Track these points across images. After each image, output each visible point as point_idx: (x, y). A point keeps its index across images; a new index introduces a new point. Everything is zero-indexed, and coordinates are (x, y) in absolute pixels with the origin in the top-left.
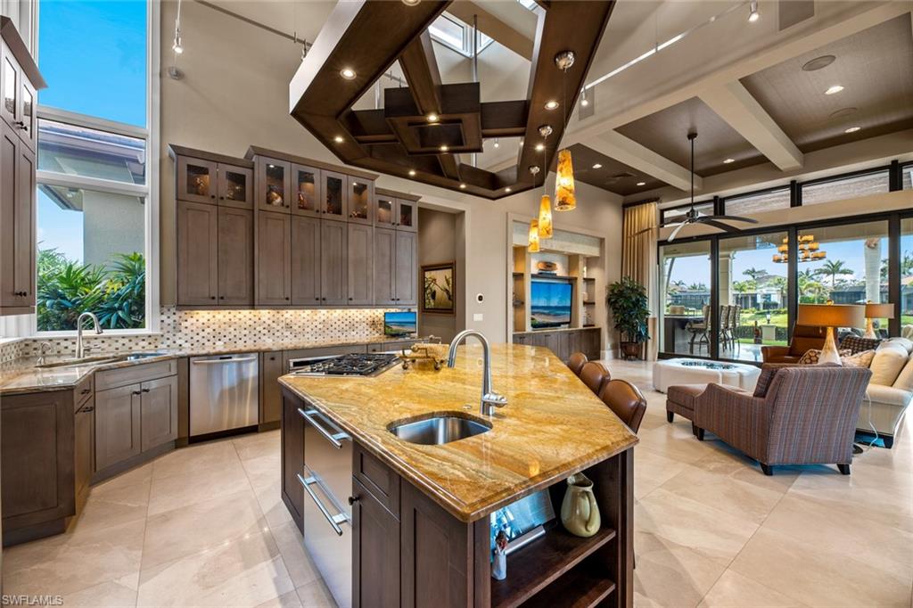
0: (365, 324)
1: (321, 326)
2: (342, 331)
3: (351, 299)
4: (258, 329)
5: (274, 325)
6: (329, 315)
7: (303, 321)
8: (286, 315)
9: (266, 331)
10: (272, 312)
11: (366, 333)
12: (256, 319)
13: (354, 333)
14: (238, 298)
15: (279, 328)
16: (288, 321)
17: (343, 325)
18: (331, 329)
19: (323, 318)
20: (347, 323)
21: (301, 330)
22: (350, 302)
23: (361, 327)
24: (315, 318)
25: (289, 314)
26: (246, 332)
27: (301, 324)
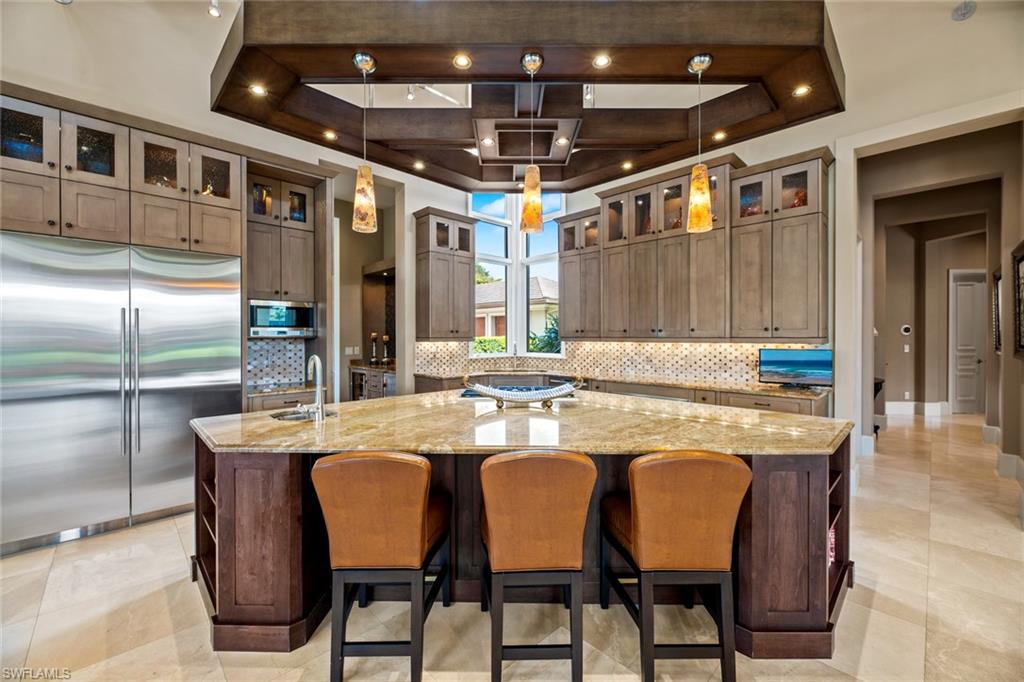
0: (743, 365)
1: (682, 362)
2: (709, 371)
3: (693, 330)
4: (624, 360)
5: (636, 357)
6: (692, 349)
7: (663, 355)
8: (647, 348)
9: (629, 363)
10: (635, 344)
11: (746, 376)
12: (622, 350)
13: (727, 375)
14: (592, 331)
15: (640, 360)
16: (648, 354)
17: (711, 364)
18: (694, 366)
19: (686, 352)
20: (716, 360)
21: (661, 364)
22: (693, 334)
23: (738, 368)
24: (676, 352)
25: (650, 347)
26: (615, 362)
27: (661, 358)
